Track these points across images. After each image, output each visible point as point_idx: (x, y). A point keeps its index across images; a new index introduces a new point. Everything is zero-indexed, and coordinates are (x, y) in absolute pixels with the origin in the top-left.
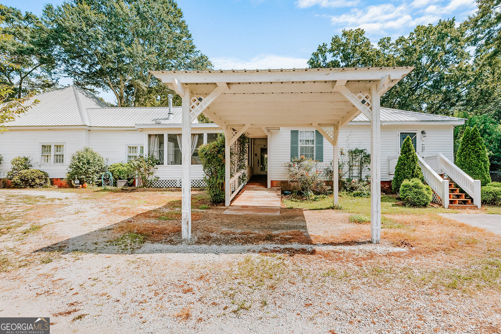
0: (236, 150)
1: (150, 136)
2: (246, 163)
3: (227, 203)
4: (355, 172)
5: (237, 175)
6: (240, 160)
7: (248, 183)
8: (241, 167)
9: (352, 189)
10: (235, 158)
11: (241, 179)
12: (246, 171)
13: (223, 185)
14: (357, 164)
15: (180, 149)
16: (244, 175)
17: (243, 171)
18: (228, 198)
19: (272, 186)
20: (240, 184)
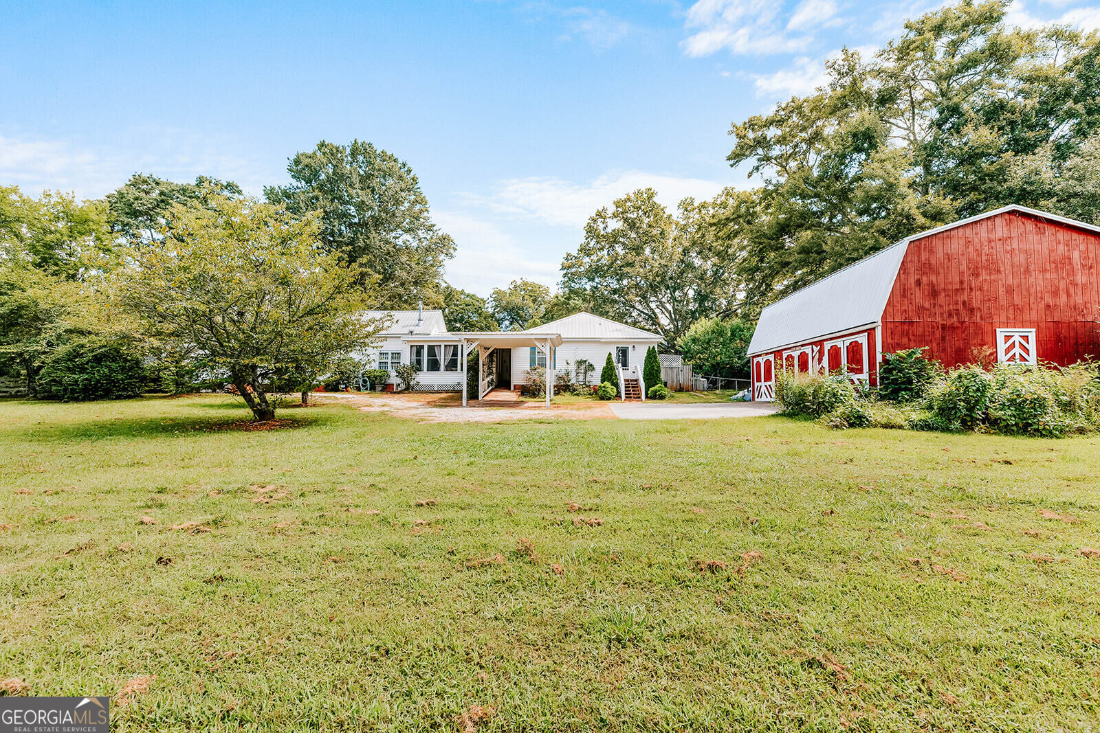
0: (486, 361)
1: (411, 346)
2: (494, 371)
3: (480, 398)
4: (581, 378)
5: (487, 379)
6: (489, 368)
7: (496, 387)
8: (489, 374)
9: (574, 390)
10: (486, 368)
11: (490, 383)
12: (494, 377)
13: (477, 386)
14: (583, 371)
15: (438, 358)
16: (492, 380)
17: (491, 377)
18: (481, 395)
19: (515, 389)
20: (489, 387)
